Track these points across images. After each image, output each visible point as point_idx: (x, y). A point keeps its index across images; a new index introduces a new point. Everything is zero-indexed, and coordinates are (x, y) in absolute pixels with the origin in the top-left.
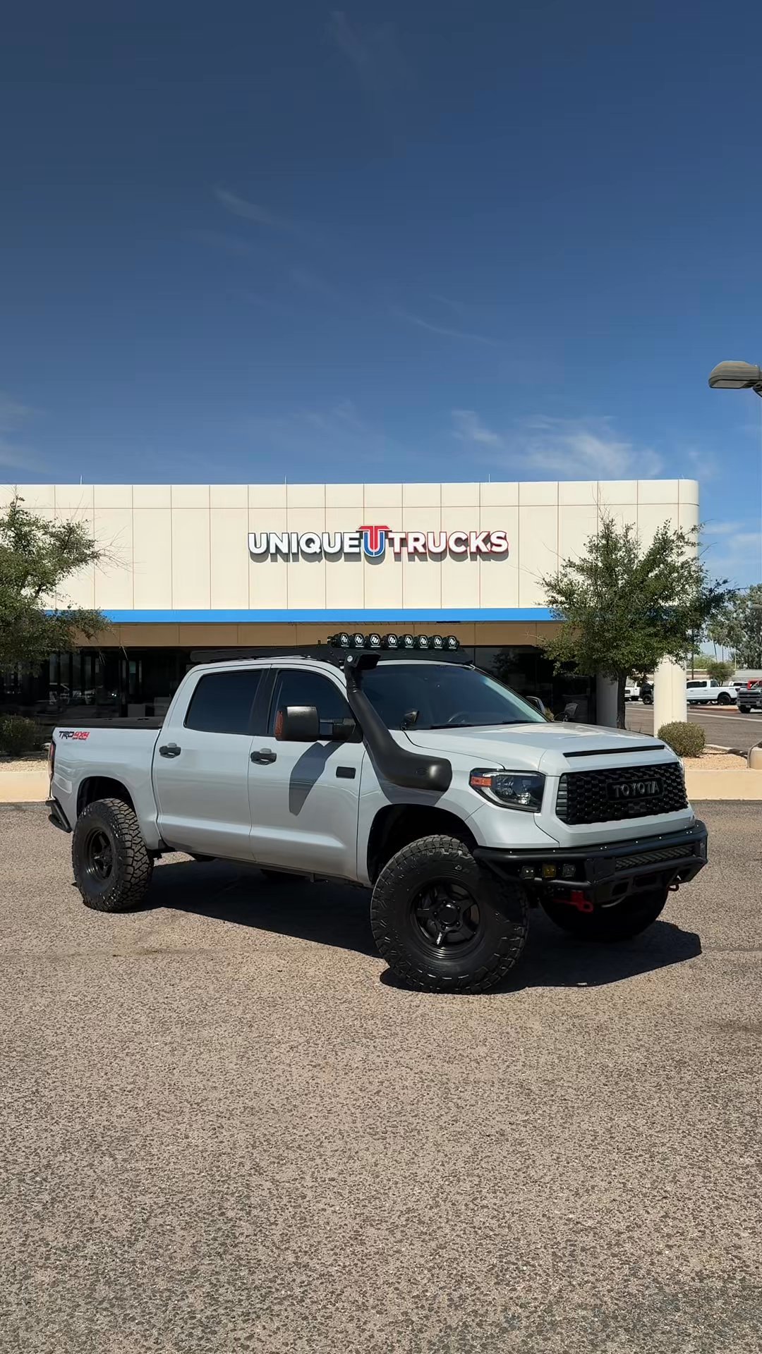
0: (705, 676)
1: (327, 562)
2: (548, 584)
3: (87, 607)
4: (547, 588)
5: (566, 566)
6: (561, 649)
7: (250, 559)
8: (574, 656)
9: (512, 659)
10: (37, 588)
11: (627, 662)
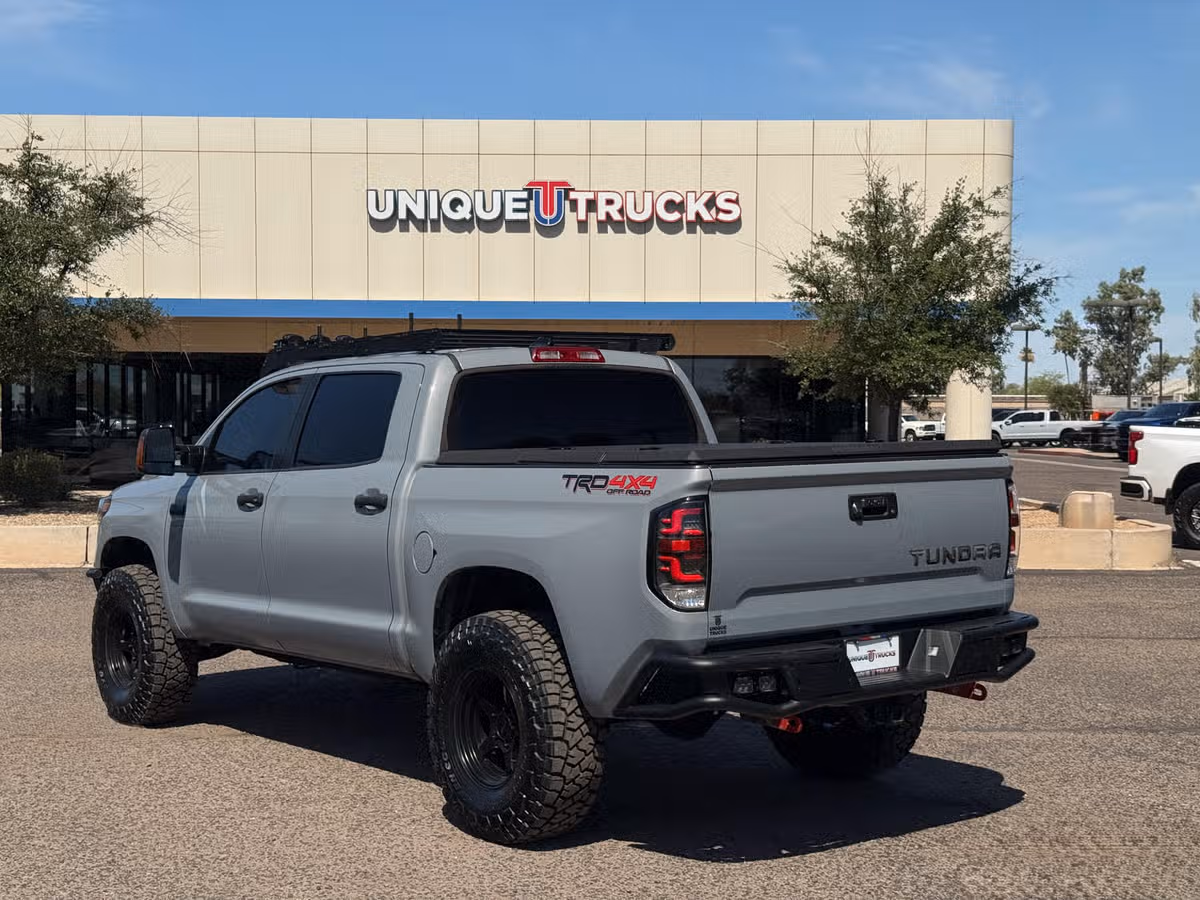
0: (1044, 405)
1: (481, 232)
2: (793, 269)
3: (134, 293)
4: (791, 275)
5: (818, 243)
6: (810, 361)
7: (370, 229)
8: (828, 371)
9: (750, 376)
10: (62, 267)
11: (900, 379)
